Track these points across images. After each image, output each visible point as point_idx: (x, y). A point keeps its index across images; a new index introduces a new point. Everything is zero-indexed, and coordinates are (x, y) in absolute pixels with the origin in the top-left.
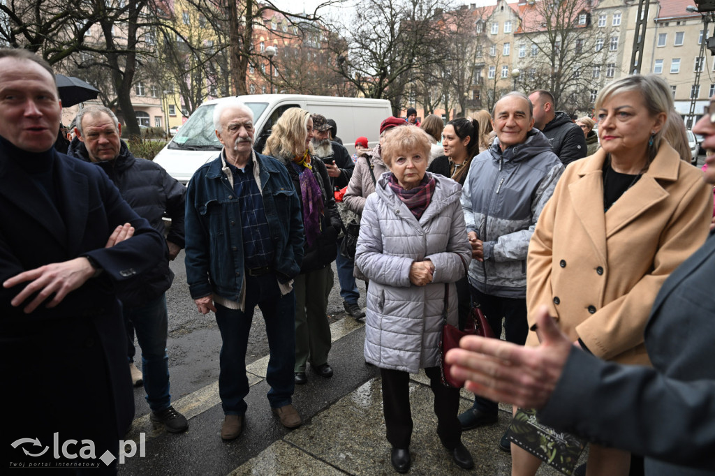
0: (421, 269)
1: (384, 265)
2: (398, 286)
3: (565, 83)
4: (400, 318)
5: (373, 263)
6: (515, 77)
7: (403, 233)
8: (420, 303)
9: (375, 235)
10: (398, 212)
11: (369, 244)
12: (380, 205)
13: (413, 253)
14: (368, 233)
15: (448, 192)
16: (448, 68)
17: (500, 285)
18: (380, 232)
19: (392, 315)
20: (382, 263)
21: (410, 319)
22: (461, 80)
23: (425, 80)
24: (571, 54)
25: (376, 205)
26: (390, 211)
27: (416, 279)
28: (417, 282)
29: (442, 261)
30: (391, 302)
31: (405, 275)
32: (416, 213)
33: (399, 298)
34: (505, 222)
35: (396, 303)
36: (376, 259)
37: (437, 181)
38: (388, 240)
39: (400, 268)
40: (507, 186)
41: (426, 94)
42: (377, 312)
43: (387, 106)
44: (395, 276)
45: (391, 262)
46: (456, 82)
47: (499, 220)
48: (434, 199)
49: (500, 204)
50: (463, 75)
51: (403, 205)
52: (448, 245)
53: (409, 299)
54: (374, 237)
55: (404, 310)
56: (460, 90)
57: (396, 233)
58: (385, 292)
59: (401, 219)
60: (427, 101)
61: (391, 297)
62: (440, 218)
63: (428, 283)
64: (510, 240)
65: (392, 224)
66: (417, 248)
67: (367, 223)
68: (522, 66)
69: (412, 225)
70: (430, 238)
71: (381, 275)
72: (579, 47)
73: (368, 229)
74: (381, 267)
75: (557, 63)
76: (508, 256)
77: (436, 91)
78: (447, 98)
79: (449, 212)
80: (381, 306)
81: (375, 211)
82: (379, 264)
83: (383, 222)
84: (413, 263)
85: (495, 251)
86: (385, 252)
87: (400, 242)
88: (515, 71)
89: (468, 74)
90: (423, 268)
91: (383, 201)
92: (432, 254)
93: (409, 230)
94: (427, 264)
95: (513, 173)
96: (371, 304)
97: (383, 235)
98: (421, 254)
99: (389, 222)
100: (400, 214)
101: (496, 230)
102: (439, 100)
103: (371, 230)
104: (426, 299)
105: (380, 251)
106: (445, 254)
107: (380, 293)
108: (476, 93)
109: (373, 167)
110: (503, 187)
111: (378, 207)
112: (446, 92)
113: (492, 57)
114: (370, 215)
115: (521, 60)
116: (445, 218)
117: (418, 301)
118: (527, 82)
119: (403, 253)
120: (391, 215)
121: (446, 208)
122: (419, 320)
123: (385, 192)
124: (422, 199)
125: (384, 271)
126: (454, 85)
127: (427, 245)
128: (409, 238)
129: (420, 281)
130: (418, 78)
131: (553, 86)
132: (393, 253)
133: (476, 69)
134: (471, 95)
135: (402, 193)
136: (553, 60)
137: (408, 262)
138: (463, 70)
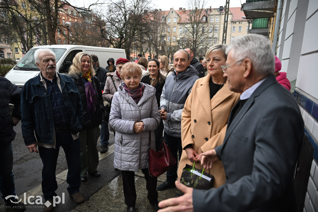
0: (139, 126)
1: (122, 124)
2: (128, 134)
3: (198, 45)
4: (130, 148)
5: (117, 123)
6: (178, 41)
7: (130, 110)
8: (138, 140)
9: (118, 111)
10: (128, 100)
11: (115, 115)
12: (120, 97)
13: (135, 118)
14: (115, 110)
15: (150, 91)
16: (150, 36)
17: (174, 132)
18: (120, 110)
19: (126, 146)
20: (121, 123)
21: (134, 148)
22: (156, 42)
23: (140, 41)
24: (200, 33)
25: (118, 97)
26: (124, 100)
27: (137, 130)
28: (137, 132)
29: (148, 122)
30: (125, 140)
31: (131, 128)
32: (136, 101)
33: (129, 138)
34: (176, 105)
35: (128, 141)
36: (118, 122)
37: (145, 86)
38: (123, 113)
39: (129, 126)
40: (177, 89)
41: (141, 47)
42: (119, 145)
43: (123, 52)
44: (127, 129)
45: (125, 123)
46: (154, 42)
47: (174, 103)
48: (144, 95)
49: (174, 97)
50: (157, 40)
51: (130, 97)
52: (150, 115)
53: (134, 139)
54: (117, 112)
55: (132, 144)
56: (156, 46)
57: (127, 110)
58: (123, 136)
59: (130, 103)
60: (142, 50)
61: (126, 138)
62: (146, 103)
63: (142, 131)
64: (177, 113)
65: (125, 105)
66: (137, 116)
67: (114, 105)
68: (182, 37)
69: (134, 106)
70: (142, 112)
71: (121, 129)
72: (203, 30)
73: (114, 108)
74: (121, 125)
75: (195, 36)
76: (176, 119)
77: (145, 46)
78: (150, 49)
79: (150, 100)
80: (121, 142)
81: (118, 100)
82: (120, 124)
83: (121, 105)
84: (135, 123)
85: (171, 117)
86: (122, 118)
87: (129, 114)
88: (178, 39)
89: (159, 39)
90: (139, 125)
91: (121, 96)
92: (143, 119)
93: (133, 108)
94: (141, 123)
95: (180, 84)
96: (117, 142)
97: (121, 111)
98: (138, 119)
99: (124, 105)
100: (129, 101)
101: (172, 108)
102: (147, 50)
103: (116, 108)
104: (141, 139)
105: (120, 118)
106: (149, 119)
107: (120, 137)
108: (163, 47)
109: (114, 80)
110: (176, 90)
111: (119, 98)
112: (150, 46)
113: (169, 32)
114: (116, 102)
115: (181, 34)
116: (149, 103)
117: (137, 140)
118: (183, 43)
119: (130, 118)
120: (125, 102)
121: (149, 99)
122: (138, 148)
123: (122, 91)
124: (139, 94)
125: (122, 127)
126: (153, 44)
127: (141, 115)
128: (133, 112)
129: (138, 131)
130: (137, 40)
131: (193, 46)
132: (126, 119)
133: (162, 37)
134: (160, 48)
135: (130, 92)
136: (193, 35)
137: (132, 123)
138: (157, 37)
